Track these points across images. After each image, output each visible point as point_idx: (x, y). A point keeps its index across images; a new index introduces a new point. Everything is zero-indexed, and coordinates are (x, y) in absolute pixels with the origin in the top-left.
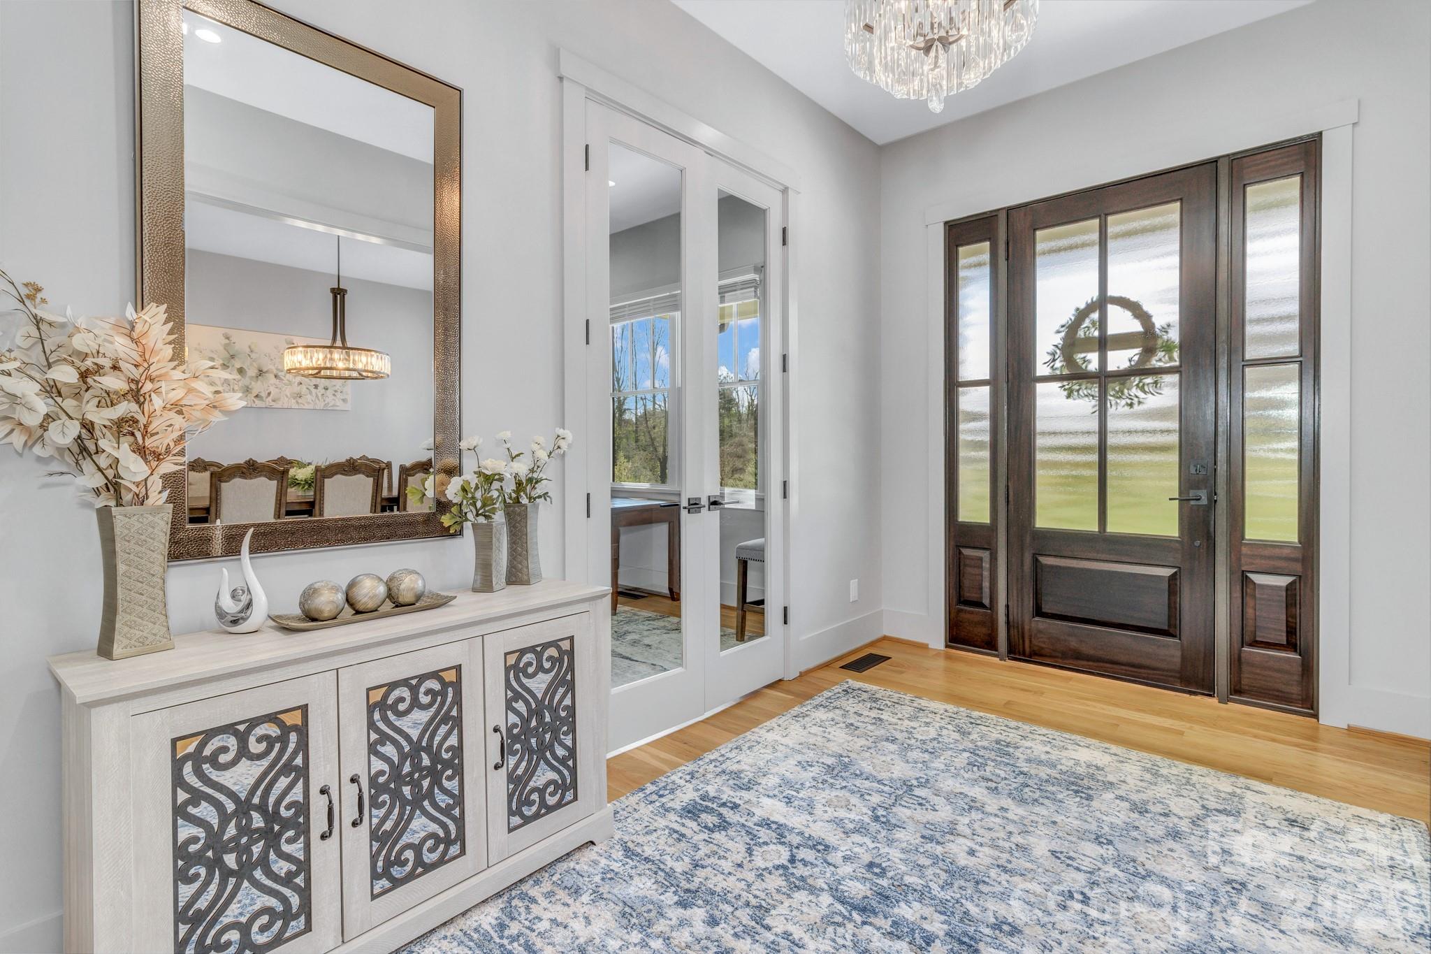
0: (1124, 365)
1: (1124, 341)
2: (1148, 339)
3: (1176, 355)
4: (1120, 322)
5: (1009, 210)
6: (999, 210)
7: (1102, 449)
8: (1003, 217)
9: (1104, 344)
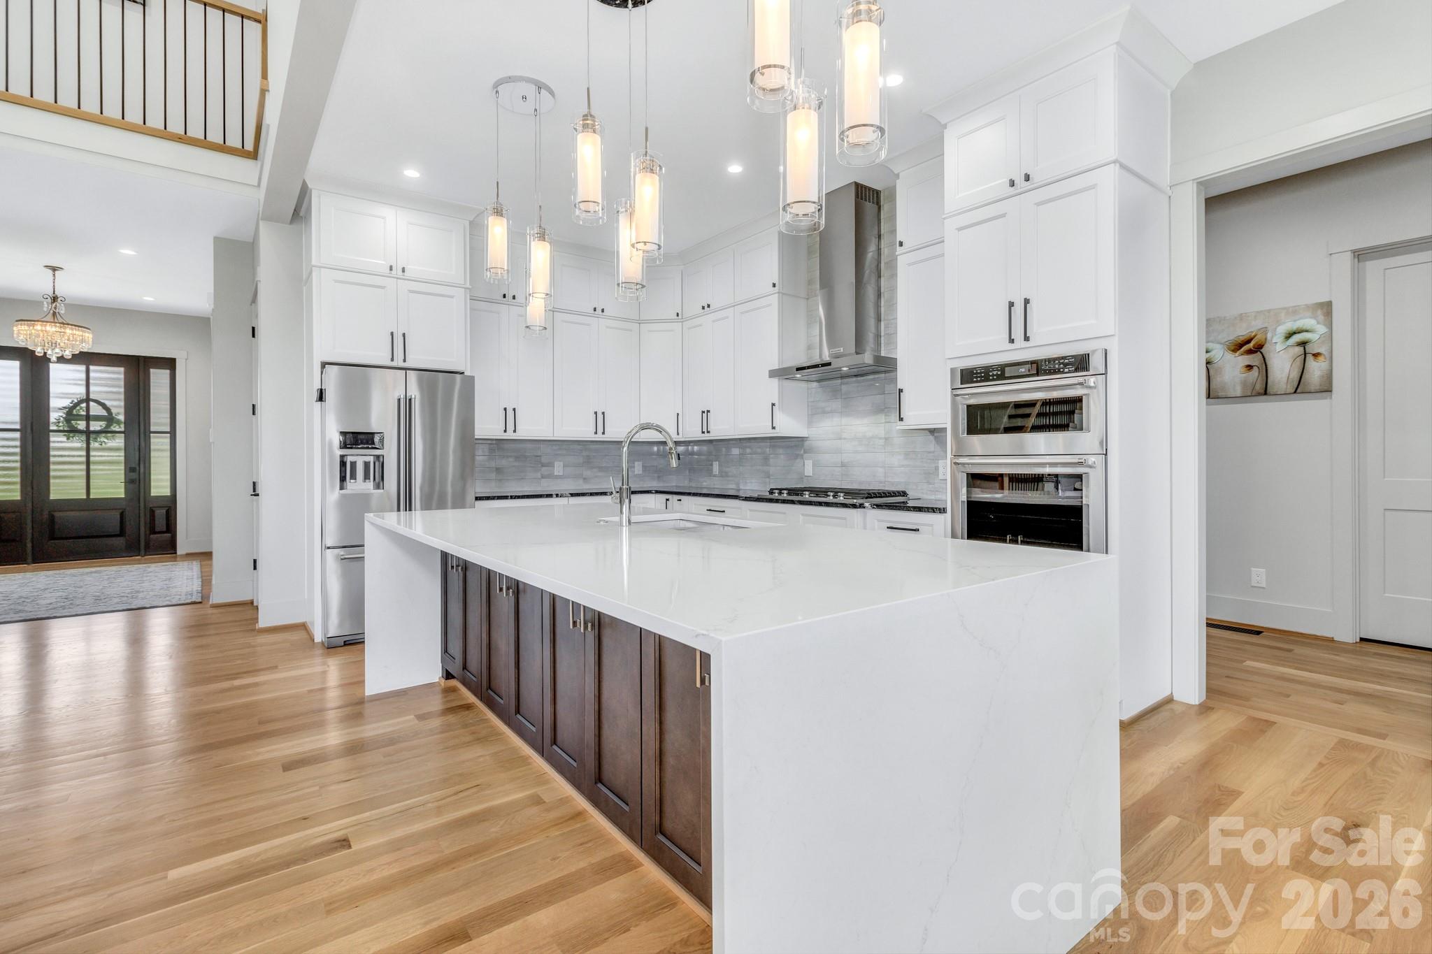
0: (98, 428)
1: (98, 418)
2: (110, 419)
3: (122, 426)
4: (95, 410)
7: (88, 464)
9: (88, 418)
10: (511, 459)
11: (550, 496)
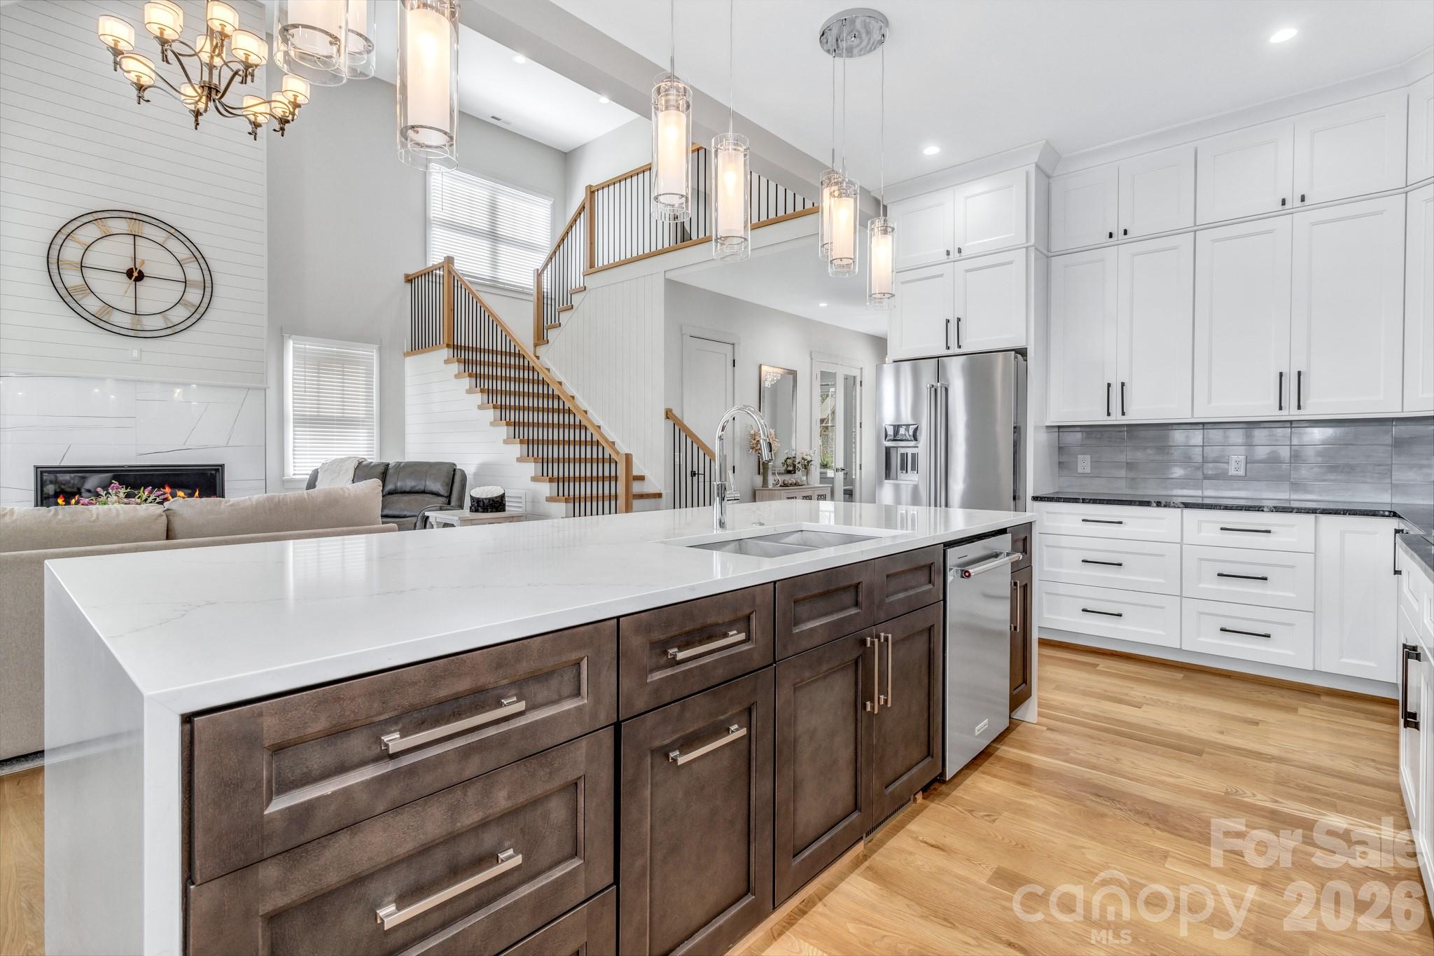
10: (1149, 451)
11: (1148, 504)
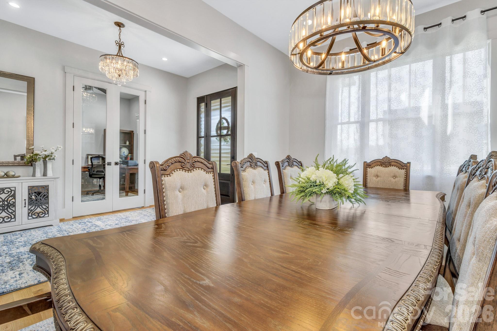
5: (207, 95)
6: (205, 96)
7: (220, 153)
8: (206, 97)
